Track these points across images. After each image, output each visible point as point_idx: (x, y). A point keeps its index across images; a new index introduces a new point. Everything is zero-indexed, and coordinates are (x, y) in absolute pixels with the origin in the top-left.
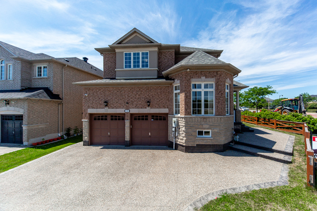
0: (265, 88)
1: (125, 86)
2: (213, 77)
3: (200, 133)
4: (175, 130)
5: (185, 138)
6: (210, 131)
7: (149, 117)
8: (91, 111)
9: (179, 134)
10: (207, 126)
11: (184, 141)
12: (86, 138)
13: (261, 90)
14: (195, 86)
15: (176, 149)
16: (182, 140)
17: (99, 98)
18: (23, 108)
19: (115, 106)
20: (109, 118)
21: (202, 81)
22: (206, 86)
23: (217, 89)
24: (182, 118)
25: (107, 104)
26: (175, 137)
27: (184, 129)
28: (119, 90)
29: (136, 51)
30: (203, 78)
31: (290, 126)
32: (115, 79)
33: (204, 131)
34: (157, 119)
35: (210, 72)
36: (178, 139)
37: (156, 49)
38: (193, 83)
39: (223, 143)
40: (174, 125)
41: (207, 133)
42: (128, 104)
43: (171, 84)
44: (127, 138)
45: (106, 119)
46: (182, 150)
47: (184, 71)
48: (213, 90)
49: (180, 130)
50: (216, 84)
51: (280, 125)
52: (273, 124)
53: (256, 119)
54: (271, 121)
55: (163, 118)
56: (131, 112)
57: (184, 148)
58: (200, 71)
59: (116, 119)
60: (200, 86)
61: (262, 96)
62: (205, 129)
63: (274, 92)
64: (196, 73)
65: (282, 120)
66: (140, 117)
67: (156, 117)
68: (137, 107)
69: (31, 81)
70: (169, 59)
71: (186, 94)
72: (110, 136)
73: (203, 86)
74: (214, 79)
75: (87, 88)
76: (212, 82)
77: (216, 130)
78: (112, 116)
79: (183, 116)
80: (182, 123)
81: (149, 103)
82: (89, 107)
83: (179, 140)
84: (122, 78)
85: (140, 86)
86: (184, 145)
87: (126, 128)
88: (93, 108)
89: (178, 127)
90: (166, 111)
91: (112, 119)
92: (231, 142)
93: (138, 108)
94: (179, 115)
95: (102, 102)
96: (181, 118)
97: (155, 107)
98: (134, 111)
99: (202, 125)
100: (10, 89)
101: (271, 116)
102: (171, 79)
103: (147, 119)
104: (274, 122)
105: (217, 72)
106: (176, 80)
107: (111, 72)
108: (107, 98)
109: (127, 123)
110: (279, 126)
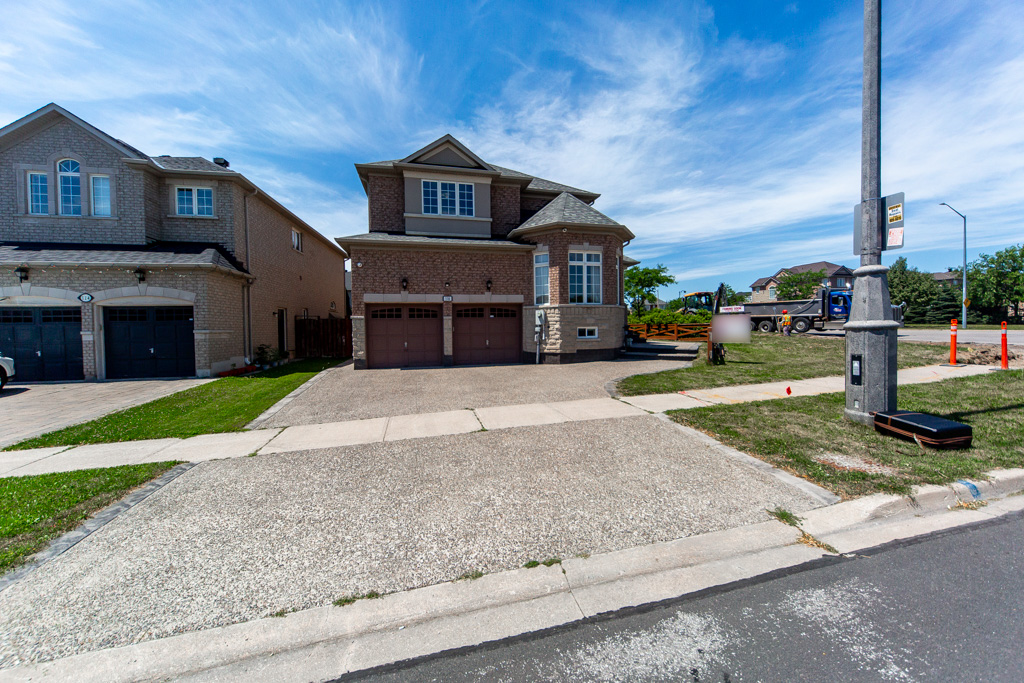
0: (654, 271)
1: (442, 251)
2: (600, 244)
3: (582, 333)
4: (541, 330)
5: (560, 341)
6: (596, 328)
7: (487, 311)
8: (370, 298)
9: (548, 335)
10: (592, 321)
11: (558, 346)
12: (359, 352)
13: (647, 274)
14: (573, 258)
15: (541, 363)
16: (553, 344)
17: (389, 273)
18: (193, 291)
19: (423, 289)
20: (405, 313)
21: (585, 250)
22: (589, 258)
23: (605, 264)
24: (555, 308)
25: (405, 284)
26: (540, 344)
27: (557, 326)
28: (431, 258)
29: (449, 179)
30: (586, 244)
31: (697, 331)
32: (403, 233)
33: (587, 328)
34: (500, 315)
35: (595, 236)
36: (546, 344)
37: (488, 181)
38: (571, 252)
39: (613, 347)
40: (538, 322)
41: (591, 333)
42: (447, 287)
43: (529, 252)
44: (448, 350)
45: (399, 316)
46: (554, 363)
47: (558, 231)
48: (599, 264)
49: (551, 329)
50: (604, 255)
51: (683, 332)
52: (673, 332)
53: (645, 327)
54: (671, 328)
55: (513, 314)
56: (455, 301)
57: (558, 357)
58: (582, 232)
59: (420, 316)
60: (580, 258)
61: (647, 289)
62: (588, 325)
63: (670, 281)
64: (576, 236)
65: (686, 323)
66: (468, 310)
67: (500, 311)
68: (465, 291)
69: (160, 223)
70: (509, 202)
71: (561, 269)
72: (406, 350)
73: (585, 257)
74: (601, 248)
75: (361, 250)
76: (598, 251)
77: (605, 327)
78: (411, 310)
79: (557, 305)
80: (554, 318)
81: (489, 286)
82: (365, 290)
83: (548, 347)
84: (418, 233)
85: (470, 252)
86: (558, 351)
87: (445, 331)
88: (374, 291)
89: (546, 324)
90: (518, 299)
91: (411, 316)
92: (622, 348)
93: (468, 293)
94: (547, 305)
95: (397, 282)
96: (551, 308)
97: (501, 293)
98: (461, 298)
99: (586, 319)
100: (106, 243)
101: (670, 319)
102: (528, 242)
103: (481, 315)
104: (675, 328)
105: (606, 237)
106: (540, 246)
107: (389, 217)
108: (405, 273)
109: (448, 322)
110: (681, 334)
